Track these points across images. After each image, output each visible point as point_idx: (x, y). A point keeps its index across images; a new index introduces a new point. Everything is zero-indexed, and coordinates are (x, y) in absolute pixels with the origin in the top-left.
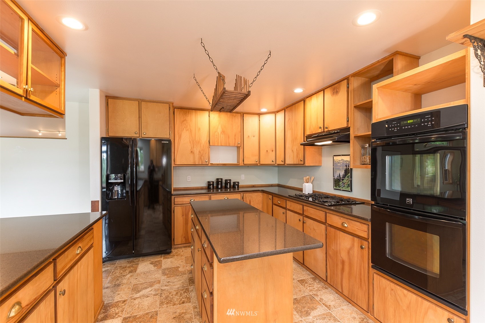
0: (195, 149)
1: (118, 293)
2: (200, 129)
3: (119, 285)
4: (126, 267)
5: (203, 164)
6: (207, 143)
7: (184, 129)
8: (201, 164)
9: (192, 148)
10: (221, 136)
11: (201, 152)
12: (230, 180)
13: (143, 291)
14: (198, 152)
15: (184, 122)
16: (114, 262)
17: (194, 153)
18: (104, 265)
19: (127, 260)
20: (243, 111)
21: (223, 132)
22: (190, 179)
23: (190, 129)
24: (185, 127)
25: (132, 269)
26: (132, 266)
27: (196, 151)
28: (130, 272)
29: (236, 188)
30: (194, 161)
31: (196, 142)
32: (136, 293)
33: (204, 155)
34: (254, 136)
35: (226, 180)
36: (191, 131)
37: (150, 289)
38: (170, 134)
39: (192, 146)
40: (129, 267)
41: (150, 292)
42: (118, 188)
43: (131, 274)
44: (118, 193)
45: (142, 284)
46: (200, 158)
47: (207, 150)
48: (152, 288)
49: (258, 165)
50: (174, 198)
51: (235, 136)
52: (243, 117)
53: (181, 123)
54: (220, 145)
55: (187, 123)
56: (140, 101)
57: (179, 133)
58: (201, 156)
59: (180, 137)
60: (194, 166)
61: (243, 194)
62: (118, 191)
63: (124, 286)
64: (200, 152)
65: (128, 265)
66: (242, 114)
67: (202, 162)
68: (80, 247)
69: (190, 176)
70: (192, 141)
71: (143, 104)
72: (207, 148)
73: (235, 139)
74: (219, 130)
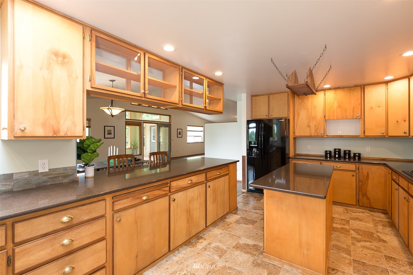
0: (311, 123)
1: (246, 206)
2: (316, 107)
3: (248, 204)
4: (257, 197)
5: (319, 135)
6: (322, 118)
7: (302, 108)
8: (316, 135)
9: (309, 123)
10: (337, 110)
11: (317, 125)
12: (350, 151)
13: (257, 210)
14: (314, 126)
15: (302, 103)
16: (253, 193)
17: (310, 127)
18: (248, 193)
19: (259, 194)
20: (364, 84)
21: (340, 106)
22: (310, 147)
23: (307, 108)
24: (303, 107)
25: (259, 199)
26: (260, 198)
27: (312, 125)
28: (257, 200)
29: (356, 158)
30: (310, 133)
31: (312, 118)
32: (253, 210)
33: (319, 128)
34: (379, 107)
35: (345, 151)
36: (308, 109)
37: (261, 211)
38: (288, 114)
39: (309, 121)
40: (258, 198)
41: (260, 212)
42: (255, 150)
43: (257, 201)
44: (255, 152)
45: (259, 207)
46: (316, 131)
47: (323, 124)
48: (262, 211)
49: (386, 137)
50: (291, 160)
51: (354, 108)
52: (364, 89)
53: (300, 104)
54: (335, 118)
55: (304, 104)
56: (269, 95)
57: (297, 112)
58: (317, 129)
59: (299, 115)
60: (310, 137)
61: (359, 165)
62: (255, 151)
63: (250, 205)
64: (315, 126)
65: (259, 197)
66: (362, 86)
67: (317, 134)
68: (220, 172)
69: (310, 146)
70: (309, 117)
71: (271, 96)
72: (323, 122)
73: (353, 112)
74: (335, 105)
